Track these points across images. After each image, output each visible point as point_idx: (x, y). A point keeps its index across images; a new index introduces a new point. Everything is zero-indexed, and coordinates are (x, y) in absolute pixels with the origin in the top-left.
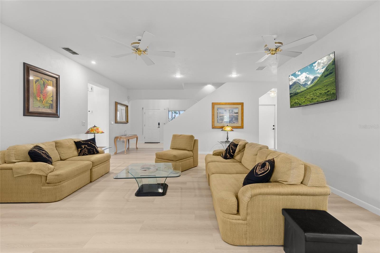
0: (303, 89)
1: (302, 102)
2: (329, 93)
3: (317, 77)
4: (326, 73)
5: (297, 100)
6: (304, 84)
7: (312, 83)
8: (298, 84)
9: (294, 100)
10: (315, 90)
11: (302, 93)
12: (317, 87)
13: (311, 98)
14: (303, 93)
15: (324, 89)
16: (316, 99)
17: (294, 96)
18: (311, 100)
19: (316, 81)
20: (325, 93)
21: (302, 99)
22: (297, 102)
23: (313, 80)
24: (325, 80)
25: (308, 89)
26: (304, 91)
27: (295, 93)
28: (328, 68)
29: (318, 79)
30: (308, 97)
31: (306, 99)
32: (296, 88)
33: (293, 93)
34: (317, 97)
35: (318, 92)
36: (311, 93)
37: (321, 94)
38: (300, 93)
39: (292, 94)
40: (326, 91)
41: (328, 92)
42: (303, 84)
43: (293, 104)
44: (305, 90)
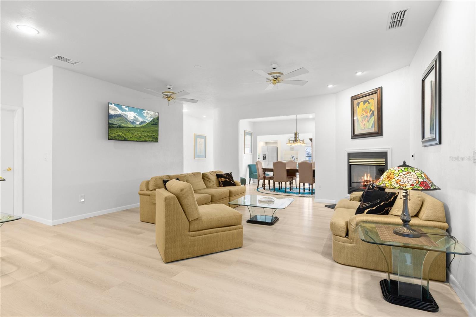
0: (129, 125)
1: (128, 137)
2: (154, 137)
3: (145, 122)
4: (153, 123)
5: (122, 134)
6: (132, 121)
7: (141, 124)
8: (124, 118)
9: (117, 133)
10: (143, 131)
11: (128, 129)
12: (145, 130)
13: (139, 136)
14: (130, 129)
15: (151, 132)
16: (143, 138)
17: (117, 128)
18: (139, 138)
19: (144, 124)
20: (152, 136)
21: (128, 134)
22: (121, 136)
23: (142, 122)
24: (152, 127)
25: (136, 127)
26: (131, 128)
27: (119, 126)
28: (154, 120)
29: (147, 124)
30: (136, 134)
31: (133, 135)
32: (121, 122)
33: (116, 125)
34: (145, 137)
35: (146, 134)
36: (140, 132)
37: (148, 135)
38: (126, 128)
39: (114, 125)
40: (152, 135)
41: (154, 135)
42: (130, 121)
43: (115, 136)
44: (133, 127)
